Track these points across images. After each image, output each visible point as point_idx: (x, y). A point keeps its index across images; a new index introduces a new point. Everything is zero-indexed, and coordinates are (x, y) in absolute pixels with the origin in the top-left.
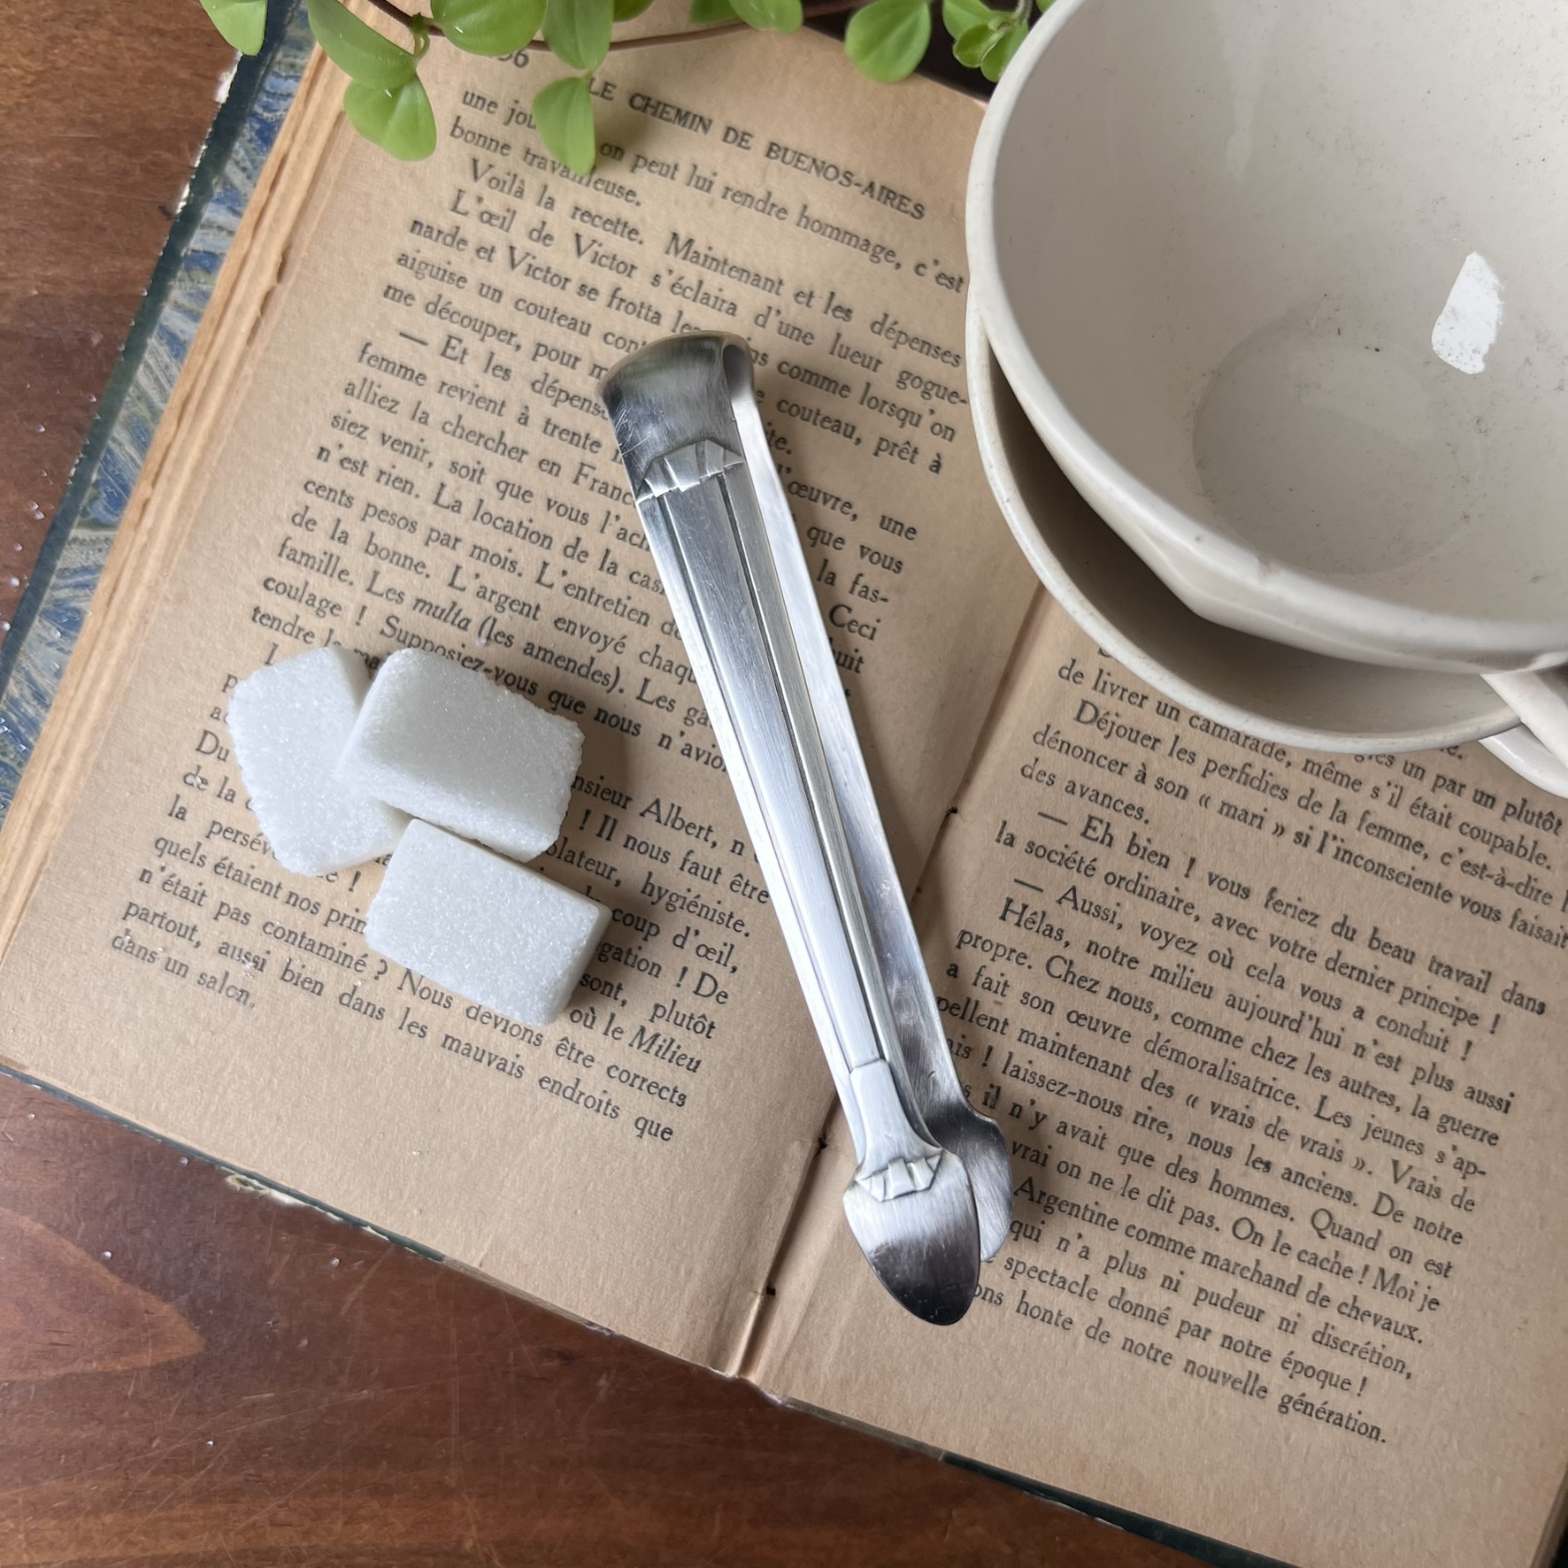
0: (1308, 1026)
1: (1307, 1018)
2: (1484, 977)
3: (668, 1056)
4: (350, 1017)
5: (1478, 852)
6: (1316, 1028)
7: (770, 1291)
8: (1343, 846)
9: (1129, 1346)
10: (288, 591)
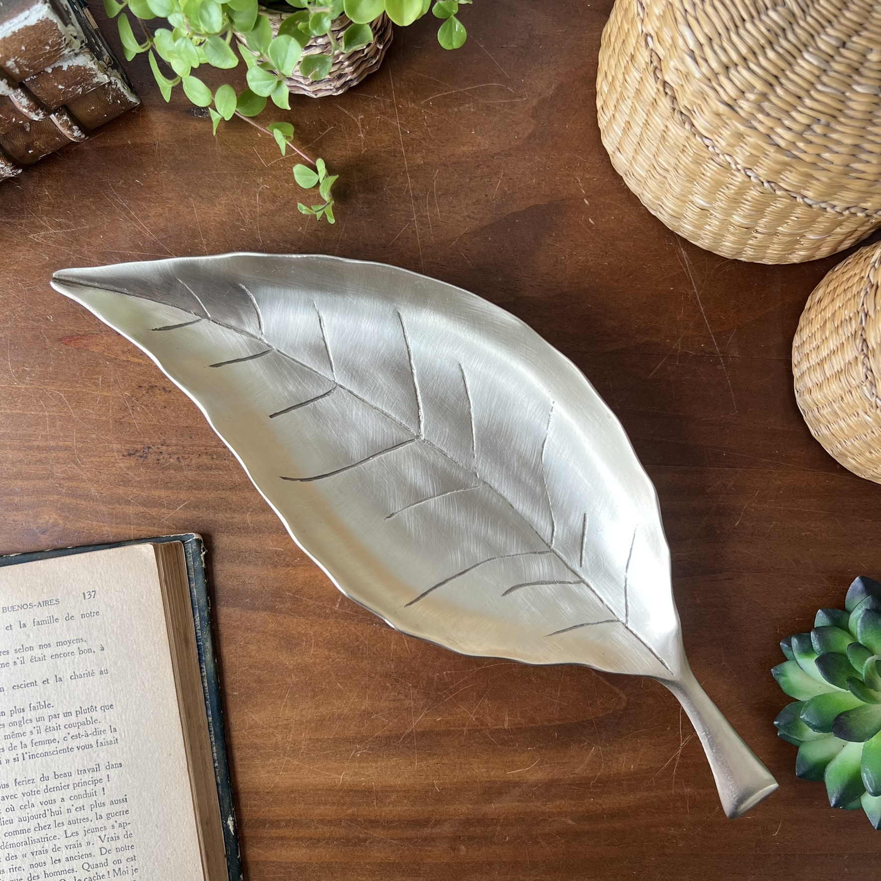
0: (48, 813)
1: (47, 811)
2: (97, 766)
5: (74, 731)
6: (51, 812)
8: (30, 754)
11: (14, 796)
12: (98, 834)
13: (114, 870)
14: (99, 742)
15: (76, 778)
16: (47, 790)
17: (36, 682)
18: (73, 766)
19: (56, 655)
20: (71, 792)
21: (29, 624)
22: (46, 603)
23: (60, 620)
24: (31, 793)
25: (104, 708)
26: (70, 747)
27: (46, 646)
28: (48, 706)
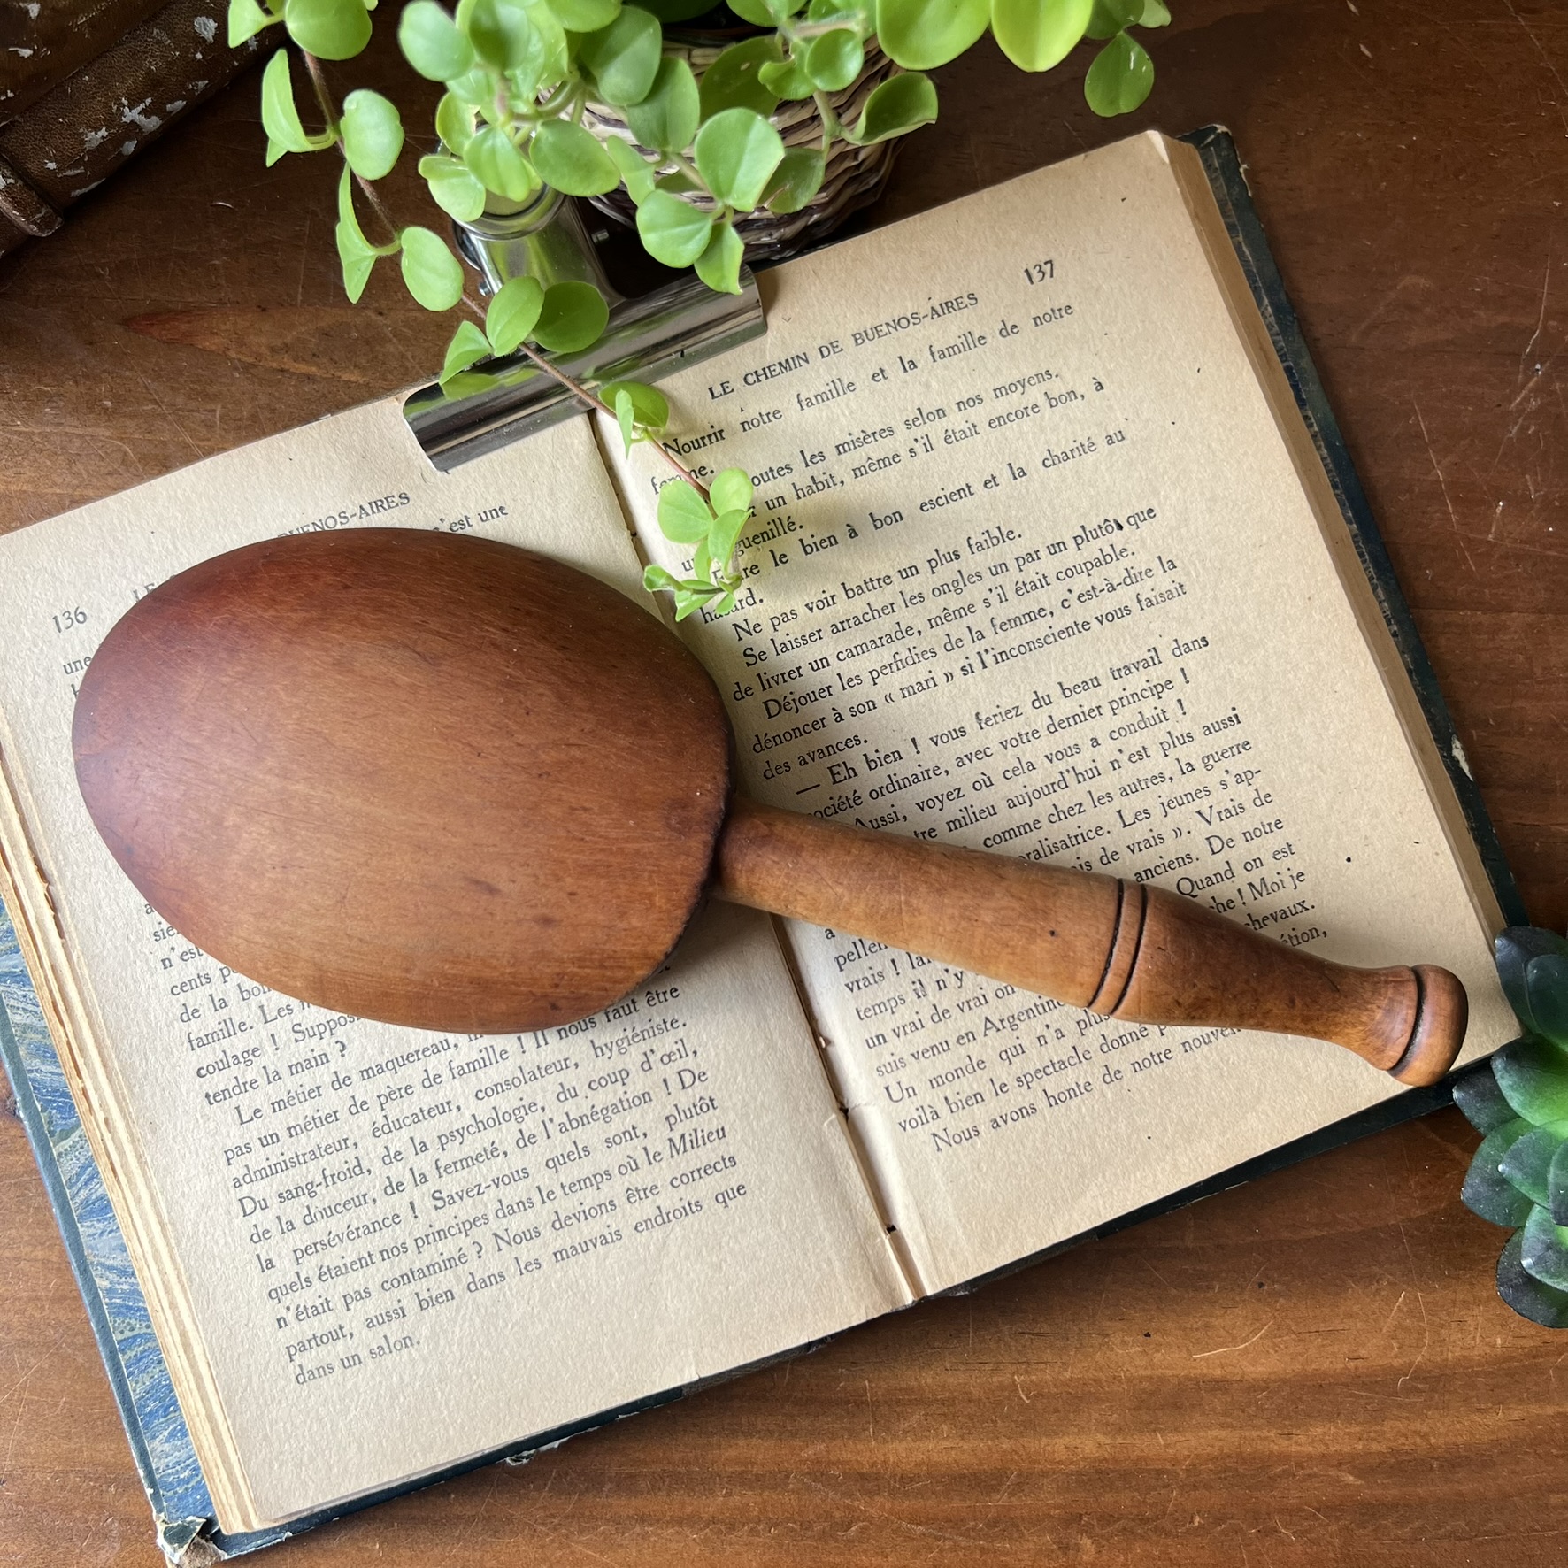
0: (1070, 778)
1: (1066, 774)
2: (1153, 654)
3: (700, 1142)
4: (483, 1296)
5: (1081, 583)
6: (1077, 775)
7: (891, 1229)
8: (996, 652)
9: (1137, 1067)
10: (217, 1067)
11: (984, 753)
12: (1193, 807)
13: (1251, 884)
14: (1142, 598)
15: (1112, 689)
16: (1053, 727)
17: (968, 486)
18: (1098, 665)
19: (998, 418)
20: (1108, 722)
21: (923, 359)
22: (947, 306)
23: (989, 339)
24: (1020, 739)
25: (1138, 519)
26: (1080, 622)
27: (971, 403)
28: (1008, 536)
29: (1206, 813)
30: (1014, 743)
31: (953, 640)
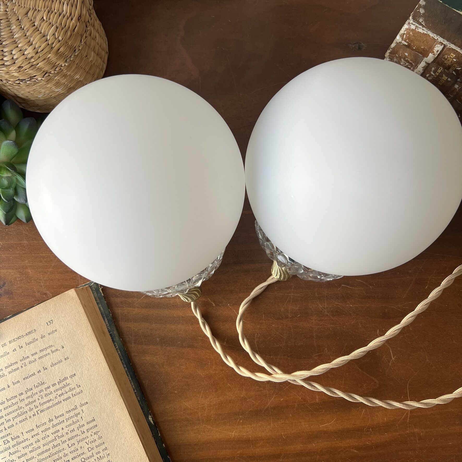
1: (56, 437)
2: (75, 407)
5: (60, 392)
6: (58, 437)
8: (41, 410)
11: (38, 434)
12: (85, 441)
13: (98, 458)
14: (73, 394)
15: (67, 416)
16: (53, 426)
17: (34, 373)
18: (63, 411)
19: (41, 357)
20: (66, 424)
21: (24, 345)
22: (30, 333)
23: (39, 339)
24: (46, 430)
25: (71, 377)
26: (59, 401)
27: (35, 354)
28: (43, 383)
29: (87, 442)
30: (45, 431)
31: (31, 409)
